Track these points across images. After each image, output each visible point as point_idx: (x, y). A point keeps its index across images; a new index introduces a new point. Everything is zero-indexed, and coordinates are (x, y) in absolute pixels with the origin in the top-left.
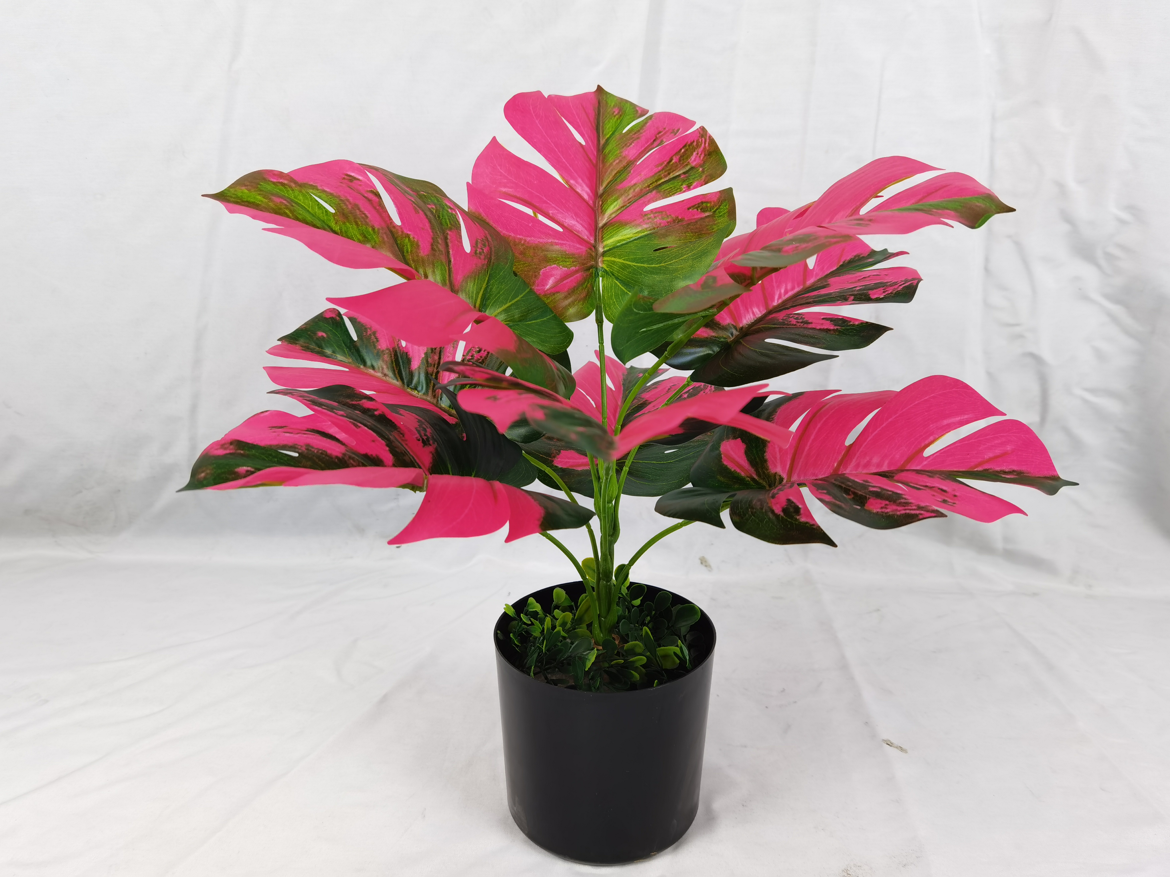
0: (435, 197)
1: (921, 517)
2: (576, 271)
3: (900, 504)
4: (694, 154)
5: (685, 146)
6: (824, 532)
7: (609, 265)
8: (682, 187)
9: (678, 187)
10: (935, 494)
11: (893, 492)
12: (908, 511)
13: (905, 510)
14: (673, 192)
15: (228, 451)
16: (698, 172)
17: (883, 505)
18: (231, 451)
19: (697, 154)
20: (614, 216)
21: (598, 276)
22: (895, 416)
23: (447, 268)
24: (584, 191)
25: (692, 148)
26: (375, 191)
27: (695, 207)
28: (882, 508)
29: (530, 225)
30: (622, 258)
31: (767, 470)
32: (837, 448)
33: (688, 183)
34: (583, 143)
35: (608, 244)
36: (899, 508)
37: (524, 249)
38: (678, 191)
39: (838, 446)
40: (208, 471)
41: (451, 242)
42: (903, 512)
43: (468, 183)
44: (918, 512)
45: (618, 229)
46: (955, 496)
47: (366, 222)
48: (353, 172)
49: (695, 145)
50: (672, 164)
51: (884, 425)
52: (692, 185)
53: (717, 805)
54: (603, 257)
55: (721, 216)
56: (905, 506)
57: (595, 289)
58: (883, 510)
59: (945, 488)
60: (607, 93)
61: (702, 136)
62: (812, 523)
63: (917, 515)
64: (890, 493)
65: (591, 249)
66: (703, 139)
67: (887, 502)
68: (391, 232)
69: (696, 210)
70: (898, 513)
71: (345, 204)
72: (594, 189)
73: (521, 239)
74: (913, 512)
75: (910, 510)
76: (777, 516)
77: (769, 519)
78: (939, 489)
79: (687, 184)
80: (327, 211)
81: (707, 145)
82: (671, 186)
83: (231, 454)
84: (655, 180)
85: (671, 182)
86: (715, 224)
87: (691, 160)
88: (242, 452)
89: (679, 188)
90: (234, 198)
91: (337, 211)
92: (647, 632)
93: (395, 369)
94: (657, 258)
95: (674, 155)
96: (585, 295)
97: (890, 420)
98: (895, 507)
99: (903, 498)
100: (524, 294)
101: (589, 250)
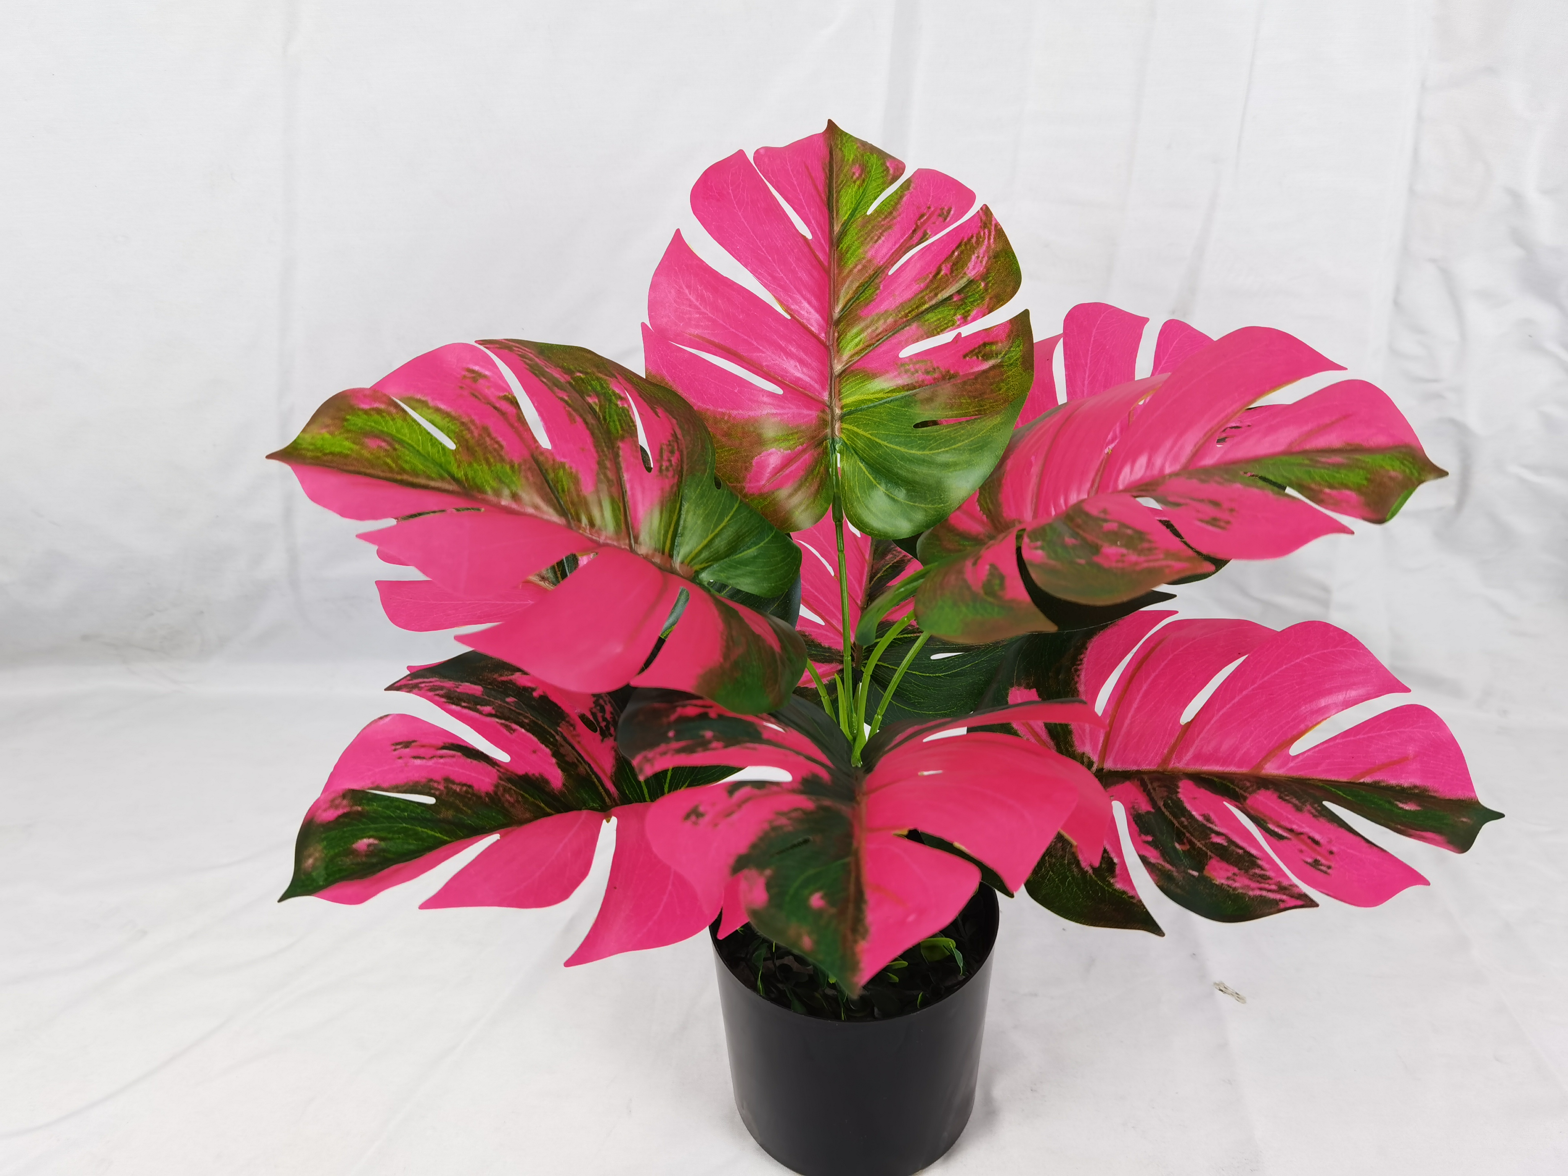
0: (598, 379)
1: (1282, 905)
2: (804, 451)
3: (1253, 877)
4: (973, 257)
5: (959, 245)
6: (1147, 910)
7: (850, 437)
8: (955, 318)
9: (949, 318)
10: (1304, 847)
11: (1246, 852)
12: (1264, 893)
13: (1261, 889)
14: (942, 328)
15: (340, 812)
16: (979, 289)
17: (1230, 874)
18: (345, 811)
19: (978, 257)
20: (856, 358)
21: (835, 451)
22: (1253, 687)
23: (621, 505)
24: (812, 318)
25: (970, 248)
26: (510, 396)
27: (974, 353)
28: (1228, 879)
29: (736, 391)
30: (868, 431)
31: (1072, 746)
32: (1169, 728)
33: (963, 311)
34: (809, 236)
35: (847, 404)
37: (729, 428)
38: (949, 325)
39: (1170, 725)
40: (317, 855)
41: (625, 459)
42: (1255, 892)
43: (643, 325)
44: (1276, 896)
45: (862, 381)
46: (1331, 853)
47: (501, 456)
48: (476, 364)
49: (974, 242)
50: (941, 279)
51: (1236, 700)
52: (969, 315)
54: (842, 422)
55: (1011, 364)
56: (1261, 883)
57: (830, 470)
58: (1230, 882)
59: (1317, 837)
60: (843, 134)
61: (985, 225)
62: (1131, 893)
63: (1276, 902)
64: (1241, 851)
65: (823, 411)
66: (986, 231)
67: (1236, 870)
68: (537, 463)
69: (975, 357)
70: (1251, 893)
71: (469, 429)
72: (825, 310)
73: (723, 414)
74: (1271, 895)
75: (1267, 890)
76: (1084, 873)
77: (1073, 877)
78: (1309, 837)
79: (963, 314)
80: (444, 448)
81: (992, 240)
82: (939, 316)
83: (345, 815)
84: (915, 306)
85: (940, 309)
86: (1003, 381)
87: (968, 269)
88: (359, 809)
89: (952, 321)
90: (312, 451)
91: (458, 445)
94: (919, 439)
95: (943, 263)
96: (816, 487)
97: (1244, 693)
98: (1247, 882)
99: (1262, 867)
100: (731, 514)
101: (821, 414)
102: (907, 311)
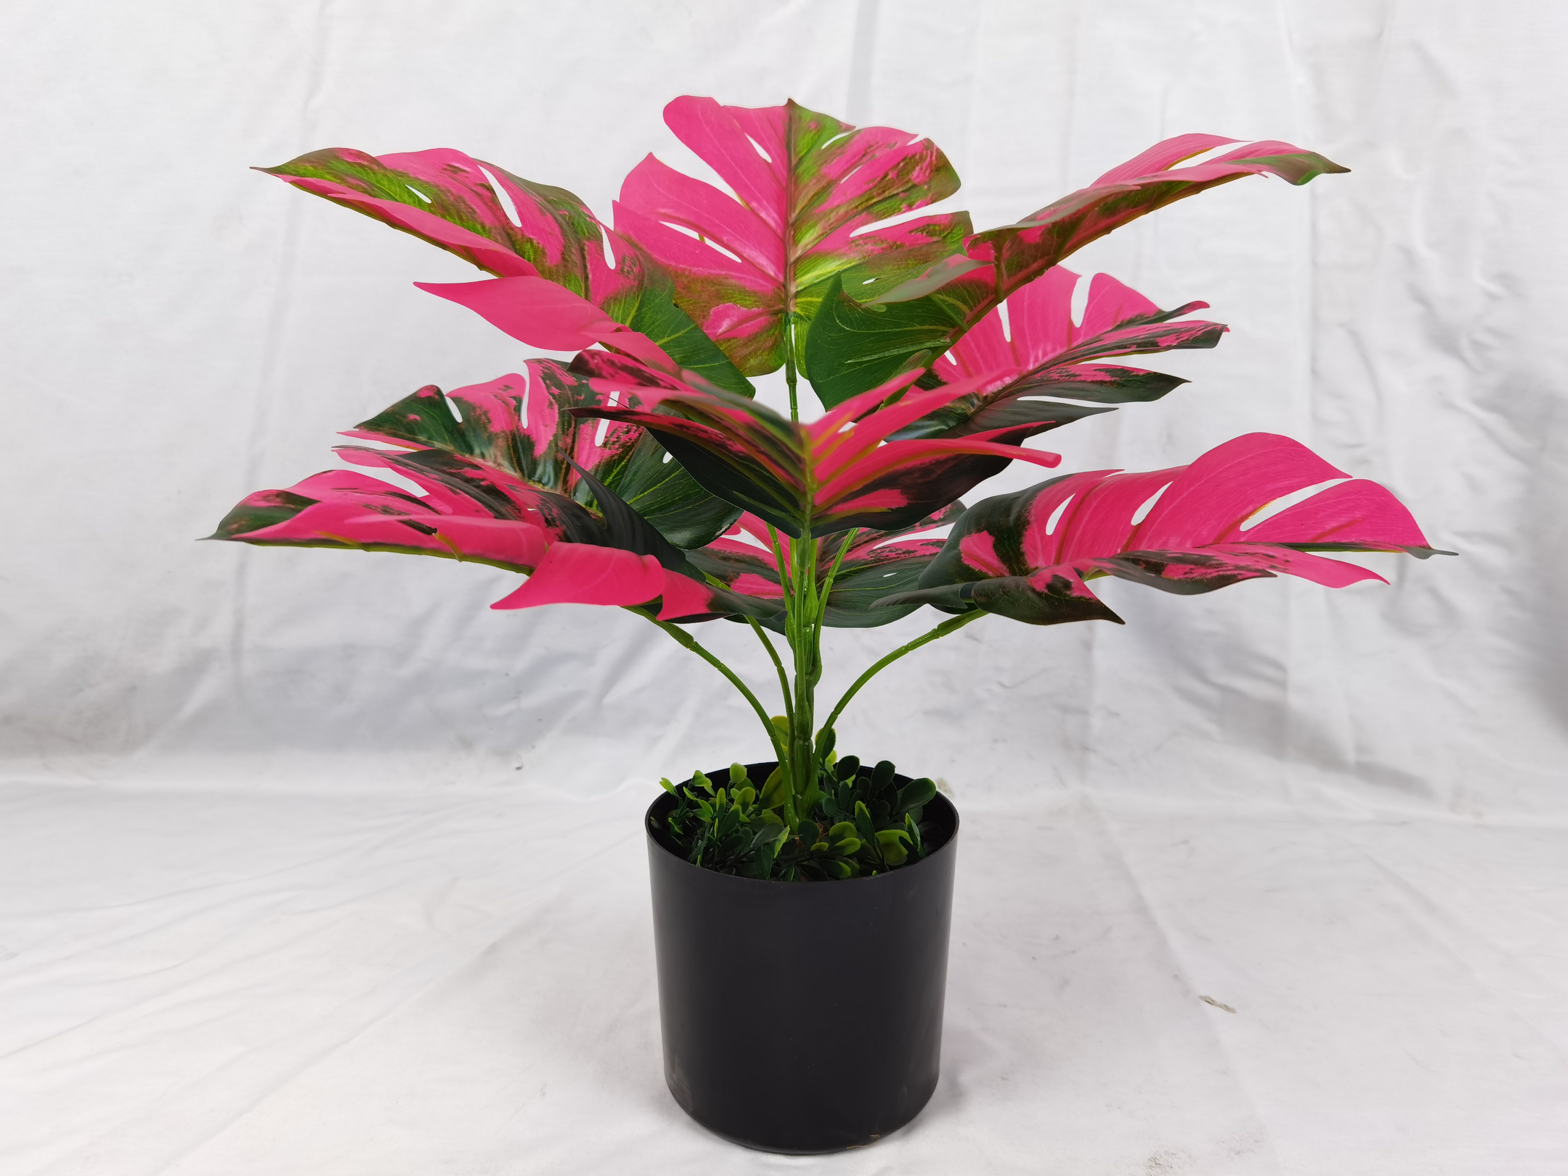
0: (569, 203)
1: (1240, 577)
2: (760, 314)
3: (1211, 566)
4: (917, 168)
5: (905, 159)
6: (1105, 606)
7: (804, 308)
8: (902, 206)
9: (897, 206)
10: (1259, 560)
11: (1199, 555)
13: (1221, 572)
14: (889, 213)
15: (271, 503)
16: (922, 189)
17: (1188, 570)
18: (278, 505)
19: (921, 169)
20: (810, 246)
21: (789, 324)
22: (1199, 483)
23: (583, 285)
24: (769, 217)
25: (914, 162)
26: (487, 185)
27: (919, 230)
28: (1185, 573)
29: (697, 252)
30: (821, 296)
31: (1024, 565)
32: (1121, 529)
34: (769, 160)
35: (803, 282)
36: (1209, 571)
37: (689, 282)
39: (1122, 527)
40: (243, 522)
41: (589, 254)
42: (1216, 574)
43: (614, 202)
44: (1236, 572)
45: (816, 261)
46: (1287, 561)
47: (473, 217)
48: (458, 163)
49: (917, 159)
50: (888, 181)
51: (1184, 495)
52: (915, 204)
53: (966, 1078)
54: (796, 298)
55: (953, 242)
56: (1217, 568)
57: (785, 339)
58: (1187, 576)
59: (1271, 553)
60: (800, 108)
61: (927, 149)
62: (1087, 596)
63: (1235, 576)
64: (1196, 556)
65: (779, 288)
66: (929, 152)
67: (1193, 566)
68: (508, 234)
70: (1209, 576)
71: (446, 195)
72: (783, 215)
73: (684, 270)
74: (1229, 573)
75: (1225, 571)
76: (1040, 594)
77: (1028, 598)
78: (1264, 555)
79: (909, 203)
80: (420, 200)
81: (934, 158)
82: (887, 206)
84: (865, 200)
85: (887, 201)
87: (912, 176)
89: (898, 209)
91: (433, 201)
92: (861, 809)
93: (513, 456)
94: (869, 290)
95: (890, 170)
96: (771, 344)
98: (1203, 570)
99: (1214, 560)
100: (688, 329)
101: (777, 290)
102: (857, 204)
